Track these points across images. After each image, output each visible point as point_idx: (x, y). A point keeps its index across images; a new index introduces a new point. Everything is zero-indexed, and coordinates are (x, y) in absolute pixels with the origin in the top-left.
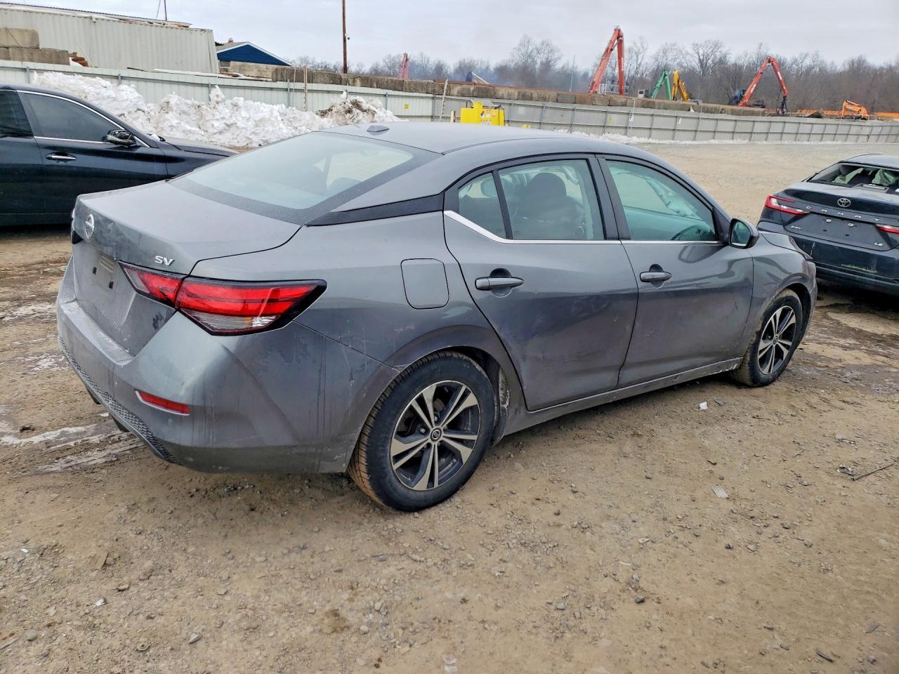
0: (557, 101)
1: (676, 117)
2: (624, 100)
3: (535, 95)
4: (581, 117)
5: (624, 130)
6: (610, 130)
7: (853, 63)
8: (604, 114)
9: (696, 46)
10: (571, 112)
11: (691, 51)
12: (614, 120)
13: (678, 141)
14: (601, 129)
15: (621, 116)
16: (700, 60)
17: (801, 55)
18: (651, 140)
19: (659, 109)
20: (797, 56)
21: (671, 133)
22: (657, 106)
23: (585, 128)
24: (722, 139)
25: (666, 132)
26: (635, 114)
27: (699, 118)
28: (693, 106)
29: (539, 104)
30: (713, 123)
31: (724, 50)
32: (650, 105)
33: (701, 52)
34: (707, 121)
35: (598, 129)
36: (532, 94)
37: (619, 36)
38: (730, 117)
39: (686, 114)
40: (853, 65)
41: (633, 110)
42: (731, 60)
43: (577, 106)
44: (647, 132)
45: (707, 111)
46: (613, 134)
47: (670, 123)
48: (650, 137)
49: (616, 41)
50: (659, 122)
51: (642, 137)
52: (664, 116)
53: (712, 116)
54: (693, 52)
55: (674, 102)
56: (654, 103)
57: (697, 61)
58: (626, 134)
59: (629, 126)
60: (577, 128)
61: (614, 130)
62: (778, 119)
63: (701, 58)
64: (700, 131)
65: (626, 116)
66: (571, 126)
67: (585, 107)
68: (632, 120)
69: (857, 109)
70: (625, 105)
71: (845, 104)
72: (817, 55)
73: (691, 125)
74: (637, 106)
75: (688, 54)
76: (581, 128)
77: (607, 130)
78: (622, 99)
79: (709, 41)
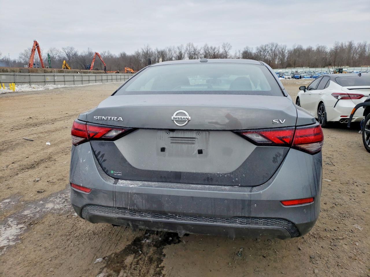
0: (20, 72)
1: (73, 76)
2: (51, 70)
3: (9, 70)
4: (33, 78)
5: (53, 83)
6: (48, 83)
7: (121, 54)
8: (43, 77)
9: (63, 49)
10: (28, 77)
11: (62, 51)
12: (48, 78)
13: (77, 85)
14: (44, 83)
15: (51, 77)
16: (67, 54)
17: (103, 52)
18: (66, 86)
19: (66, 73)
20: (102, 52)
21: (73, 82)
22: (65, 72)
23: (37, 83)
24: (93, 83)
25: (71, 82)
26: (57, 76)
27: (82, 76)
28: (79, 71)
29: (12, 74)
30: (87, 77)
31: (75, 50)
32: (62, 72)
33: (66, 51)
34: (85, 77)
35: (42, 83)
36: (7, 69)
37: (36, 44)
38: (93, 74)
39: (77, 74)
40: (122, 55)
41: (56, 74)
42: (79, 54)
43: (31, 74)
44: (63, 83)
45: (84, 73)
46: (49, 84)
47: (71, 78)
48: (65, 85)
49: (36, 46)
50: (67, 78)
51: (62, 85)
52: (69, 76)
53: (87, 74)
54: (63, 51)
55: (71, 70)
56: (63, 71)
57: (66, 55)
58: (55, 84)
59: (55, 81)
60: (33, 83)
61: (49, 83)
62: (105, 74)
63: (67, 53)
64: (84, 81)
65: (53, 77)
66: (30, 83)
67: (34, 74)
68: (56, 78)
69: (130, 70)
70: (51, 72)
71: (125, 68)
72: (109, 52)
73: (79, 78)
74: (57, 72)
75: (61, 52)
76: (34, 83)
77: (46, 83)
78: (49, 70)
79: (69, 47)
